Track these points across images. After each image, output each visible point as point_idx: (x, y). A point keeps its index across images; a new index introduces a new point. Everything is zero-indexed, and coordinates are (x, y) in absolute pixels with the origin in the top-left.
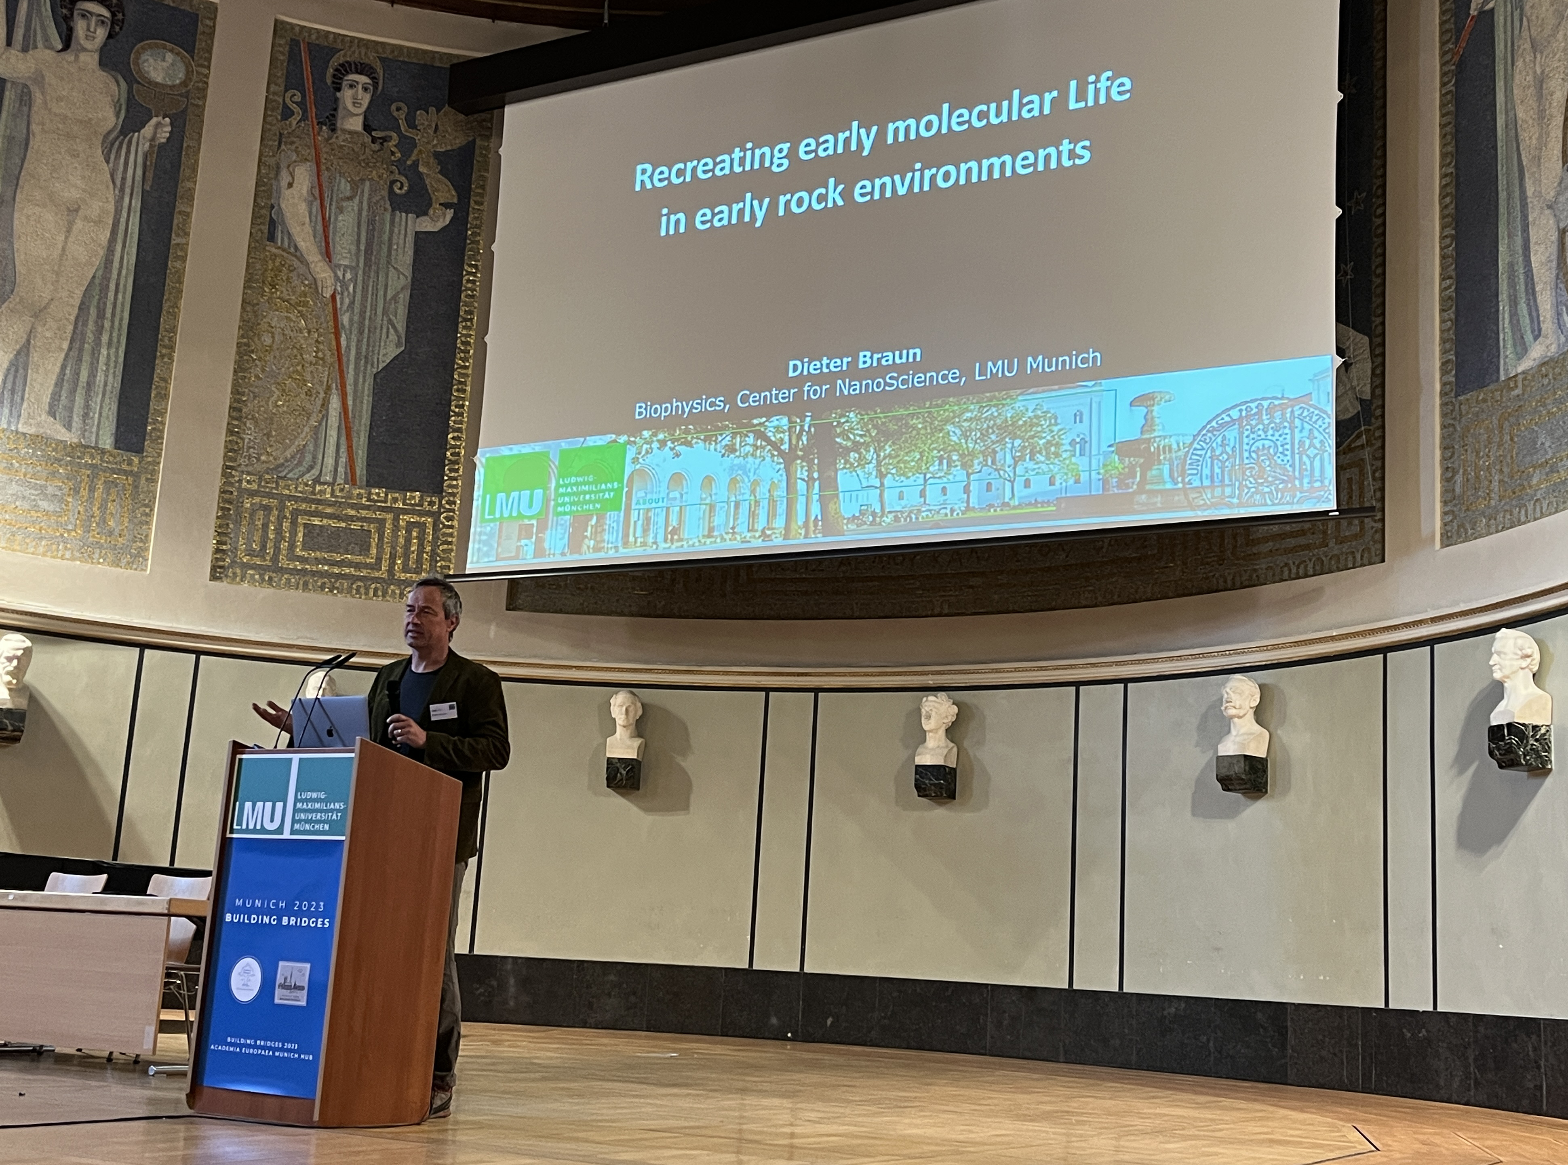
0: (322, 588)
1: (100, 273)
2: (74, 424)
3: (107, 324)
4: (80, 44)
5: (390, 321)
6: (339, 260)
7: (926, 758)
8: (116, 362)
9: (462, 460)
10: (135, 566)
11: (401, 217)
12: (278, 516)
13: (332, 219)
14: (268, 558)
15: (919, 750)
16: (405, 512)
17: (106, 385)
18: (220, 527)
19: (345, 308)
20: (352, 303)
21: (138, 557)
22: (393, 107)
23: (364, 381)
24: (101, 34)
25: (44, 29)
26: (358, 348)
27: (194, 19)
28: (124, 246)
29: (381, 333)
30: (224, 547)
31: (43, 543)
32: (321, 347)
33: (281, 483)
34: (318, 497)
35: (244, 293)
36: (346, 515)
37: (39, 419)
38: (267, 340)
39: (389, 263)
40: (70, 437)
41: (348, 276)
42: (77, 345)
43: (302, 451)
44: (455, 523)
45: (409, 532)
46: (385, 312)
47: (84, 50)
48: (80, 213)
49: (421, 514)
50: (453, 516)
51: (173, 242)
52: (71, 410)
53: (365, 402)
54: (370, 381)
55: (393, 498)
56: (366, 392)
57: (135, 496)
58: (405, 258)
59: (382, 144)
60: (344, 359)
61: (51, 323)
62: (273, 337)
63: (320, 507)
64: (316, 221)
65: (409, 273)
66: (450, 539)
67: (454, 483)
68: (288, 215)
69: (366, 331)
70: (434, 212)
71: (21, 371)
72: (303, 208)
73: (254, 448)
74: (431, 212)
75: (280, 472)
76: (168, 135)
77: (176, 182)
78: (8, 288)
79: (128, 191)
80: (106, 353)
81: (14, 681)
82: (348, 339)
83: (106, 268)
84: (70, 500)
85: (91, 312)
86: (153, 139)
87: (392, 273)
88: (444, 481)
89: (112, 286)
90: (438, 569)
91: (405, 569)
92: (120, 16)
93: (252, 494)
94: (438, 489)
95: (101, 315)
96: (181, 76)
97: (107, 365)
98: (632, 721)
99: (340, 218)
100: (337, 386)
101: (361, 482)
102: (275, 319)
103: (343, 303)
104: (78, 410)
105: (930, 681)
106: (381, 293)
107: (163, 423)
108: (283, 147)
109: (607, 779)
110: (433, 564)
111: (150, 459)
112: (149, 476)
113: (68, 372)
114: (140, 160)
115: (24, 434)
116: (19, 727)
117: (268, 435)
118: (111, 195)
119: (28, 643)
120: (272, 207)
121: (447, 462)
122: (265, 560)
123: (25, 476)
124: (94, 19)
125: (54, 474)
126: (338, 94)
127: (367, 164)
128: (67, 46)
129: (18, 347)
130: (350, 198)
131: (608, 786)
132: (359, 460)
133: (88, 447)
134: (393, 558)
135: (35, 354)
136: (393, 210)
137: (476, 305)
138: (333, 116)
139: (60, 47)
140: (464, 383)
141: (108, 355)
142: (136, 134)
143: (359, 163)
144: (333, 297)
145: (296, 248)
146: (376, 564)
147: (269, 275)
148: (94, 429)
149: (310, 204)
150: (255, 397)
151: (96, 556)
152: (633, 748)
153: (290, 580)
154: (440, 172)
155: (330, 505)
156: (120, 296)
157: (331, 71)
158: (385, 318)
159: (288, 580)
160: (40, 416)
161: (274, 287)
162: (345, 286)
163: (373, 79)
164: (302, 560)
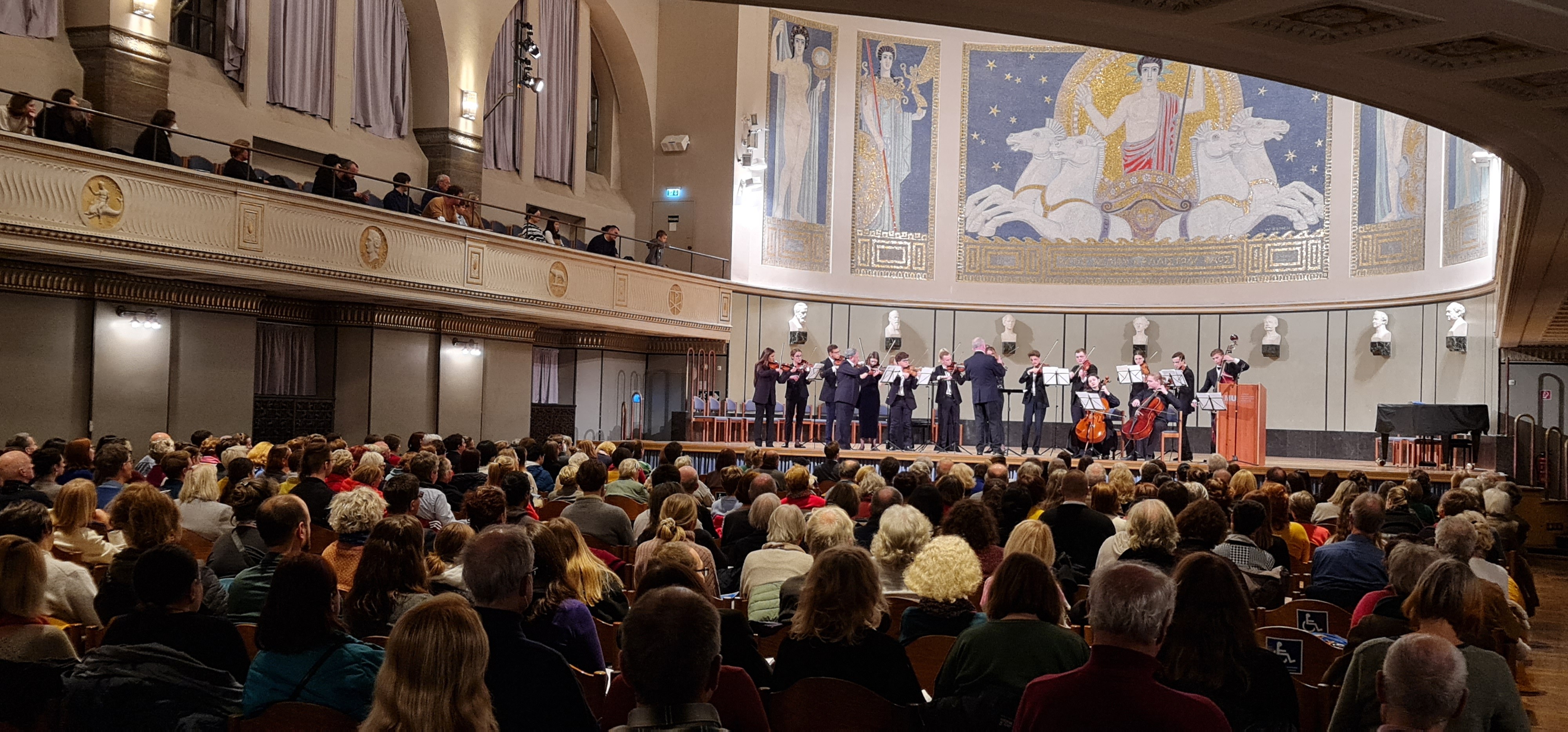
1: (808, 151)
2: (805, 215)
3: (812, 172)
5: (905, 160)
6: (885, 135)
8: (815, 187)
9: (935, 219)
10: (826, 271)
11: (906, 114)
12: (870, 246)
13: (881, 118)
14: (868, 263)
16: (915, 241)
17: (813, 196)
18: (852, 252)
19: (889, 156)
20: (891, 153)
21: (826, 267)
23: (897, 187)
25: (787, 50)
26: (894, 172)
27: (830, 35)
28: (814, 138)
29: (902, 166)
30: (854, 260)
36: (894, 244)
39: (903, 135)
40: (794, 219)
41: (889, 141)
42: (803, 182)
43: (877, 218)
44: (934, 246)
45: (917, 250)
46: (903, 156)
47: (798, 56)
48: (801, 127)
49: (921, 242)
50: (933, 243)
53: (898, 196)
54: (899, 186)
55: (910, 236)
56: (898, 192)
58: (909, 132)
59: (898, 82)
60: (889, 179)
61: (796, 174)
63: (884, 241)
64: (876, 119)
65: (911, 139)
66: (932, 252)
67: (933, 228)
68: (866, 118)
69: (897, 163)
70: (919, 111)
71: (789, 196)
72: (871, 115)
74: (917, 112)
75: (870, 227)
76: (824, 87)
77: (828, 107)
79: (814, 114)
82: (890, 169)
83: (810, 148)
85: (807, 167)
86: (820, 89)
87: (905, 139)
88: (928, 228)
89: (812, 155)
90: (929, 265)
91: (916, 265)
92: (808, 39)
93: (861, 237)
94: (926, 232)
95: (810, 168)
96: (827, 61)
97: (813, 189)
99: (884, 116)
100: (887, 189)
101: (898, 229)
103: (887, 154)
104: (805, 209)
106: (901, 148)
107: (831, 211)
108: (863, 87)
110: (927, 263)
111: (827, 226)
112: (828, 233)
113: (801, 193)
114: (817, 100)
115: (791, 221)
118: (809, 117)
120: (861, 115)
121: (929, 220)
126: (880, 61)
127: (893, 92)
130: (887, 108)
132: (897, 220)
134: (911, 261)
135: (792, 188)
136: (903, 111)
137: (937, 151)
138: (880, 72)
140: (934, 186)
141: (813, 184)
142: (815, 89)
143: (890, 92)
144: (884, 151)
145: (870, 133)
146: (905, 264)
148: (811, 216)
149: (873, 111)
152: (1014, 338)
153: (876, 272)
156: (815, 159)
157: (877, 51)
158: (903, 159)
160: (795, 213)
162: (887, 145)
163: (893, 54)
164: (880, 264)
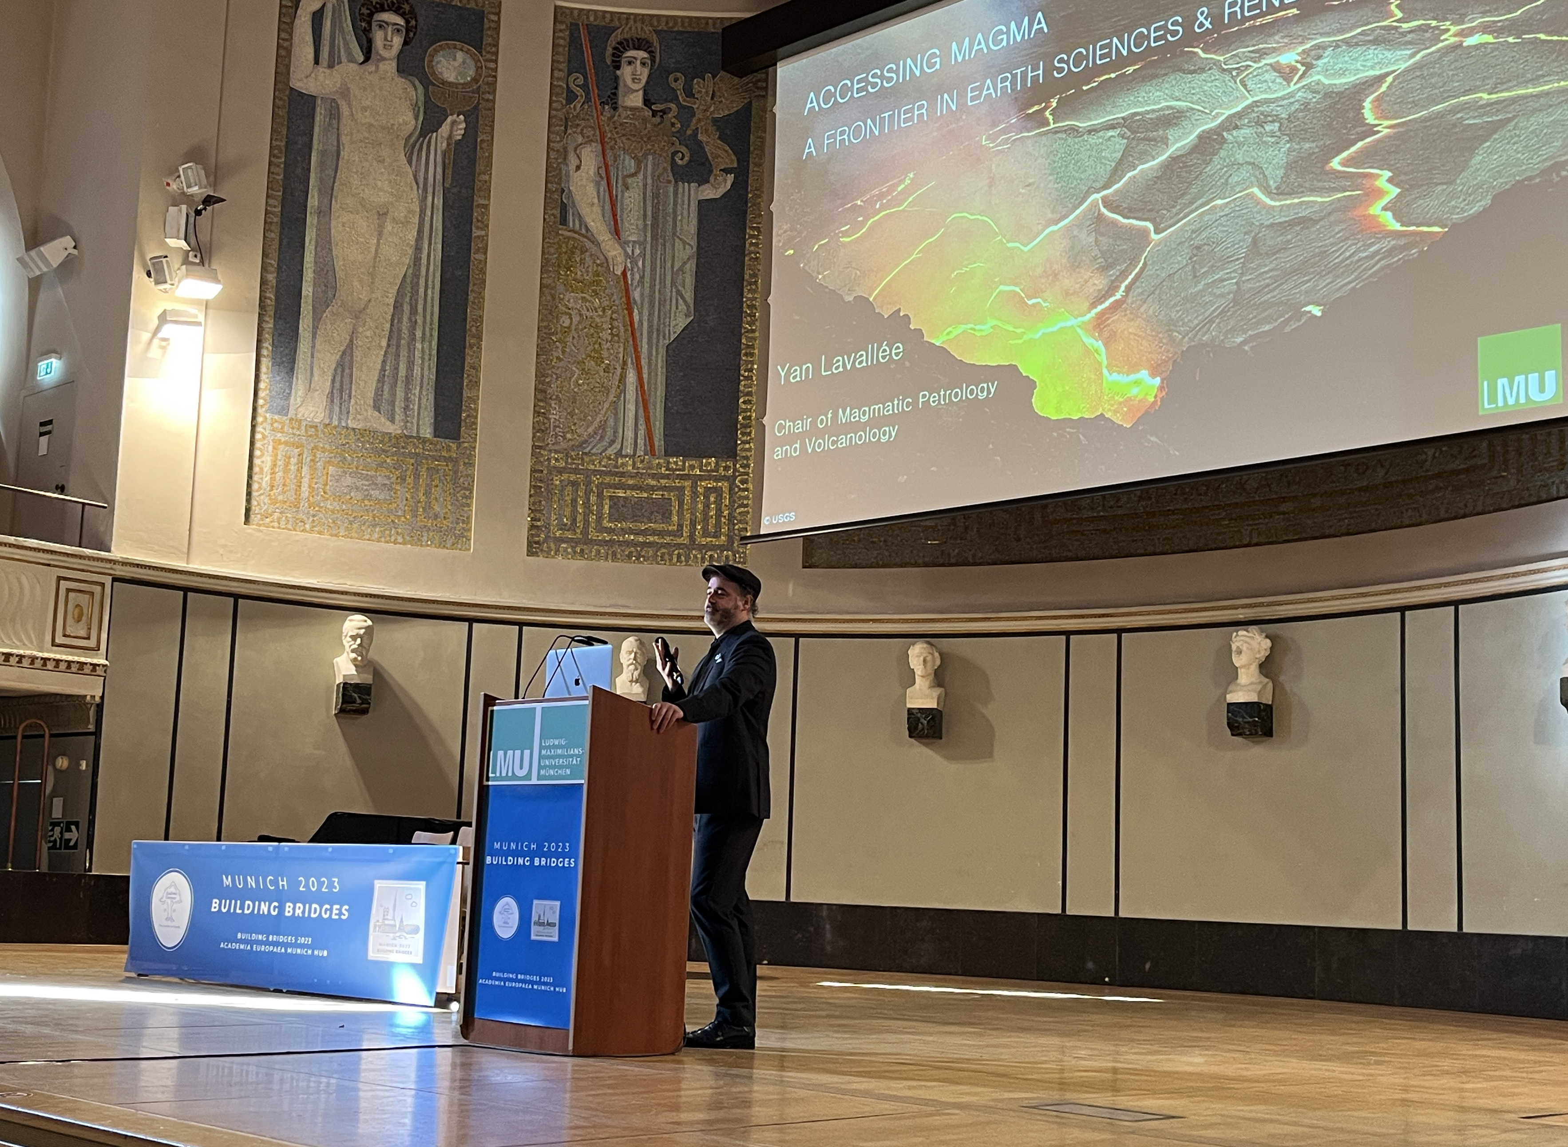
0: (629, 556)
1: (410, 271)
2: (397, 417)
3: (420, 321)
4: (380, 55)
5: (679, 293)
6: (629, 236)
7: (1238, 696)
8: (430, 355)
9: (753, 422)
10: (459, 546)
11: (684, 188)
12: (586, 490)
13: (619, 198)
14: (578, 531)
15: (1230, 688)
16: (701, 478)
17: (422, 376)
18: (534, 504)
19: (635, 283)
20: (642, 277)
21: (462, 537)
22: (671, 78)
23: (657, 354)
24: (397, 41)
25: (346, 44)
26: (650, 321)
27: (480, 16)
28: (430, 244)
29: (671, 305)
30: (539, 523)
31: (377, 529)
32: (615, 323)
33: (586, 459)
34: (621, 469)
35: (541, 278)
36: (647, 485)
37: (365, 414)
38: (565, 321)
39: (674, 234)
40: (394, 429)
41: (637, 252)
42: (394, 342)
43: (603, 426)
44: (750, 486)
45: (707, 497)
46: (673, 283)
47: (383, 59)
48: (388, 217)
49: (717, 479)
50: (747, 479)
51: (474, 235)
52: (392, 403)
53: (659, 374)
54: (663, 352)
55: (690, 466)
56: (659, 365)
57: (455, 481)
58: (689, 226)
59: (662, 117)
60: (638, 335)
61: (370, 323)
62: (571, 319)
63: (624, 480)
64: (604, 201)
65: (693, 243)
66: (745, 502)
67: (747, 446)
68: (577, 197)
69: (657, 303)
70: (716, 179)
71: (347, 371)
72: (591, 189)
73: (559, 427)
74: (712, 179)
75: (585, 448)
76: (462, 132)
77: (473, 175)
78: (330, 294)
79: (430, 190)
80: (420, 347)
81: (359, 658)
82: (640, 313)
83: (415, 265)
84: (398, 487)
85: (405, 309)
86: (450, 137)
87: (678, 244)
88: (736, 445)
89: (422, 282)
90: (736, 532)
91: (705, 533)
92: (413, 23)
93: (561, 471)
94: (733, 454)
95: (414, 311)
96: (472, 72)
97: (423, 359)
98: (930, 670)
99: (626, 194)
100: (632, 360)
101: (660, 451)
102: (571, 299)
103: (634, 278)
104: (399, 403)
105: (1241, 615)
106: (669, 265)
107: (476, 410)
108: (569, 131)
109: (909, 729)
110: (731, 527)
111: (466, 445)
112: (467, 461)
113: (388, 368)
114: (439, 159)
115: (354, 429)
116: (366, 700)
117: (572, 414)
118: (414, 195)
119: (370, 623)
120: (563, 191)
121: (739, 426)
122: (576, 533)
123: (357, 468)
124: (390, 29)
125: (381, 465)
126: (618, 72)
127: (649, 138)
128: (367, 59)
129: (342, 348)
130: (634, 175)
131: (910, 737)
132: (657, 431)
133: (411, 437)
134: (693, 524)
135: (358, 353)
136: (676, 182)
137: (759, 267)
138: (615, 94)
139: (362, 59)
140: (752, 347)
141: (423, 348)
142: (435, 134)
143: (642, 138)
144: (624, 273)
145: (587, 230)
146: (678, 530)
147: (565, 257)
148: (415, 421)
149: (598, 184)
150: (557, 379)
151: (425, 538)
152: (932, 698)
153: (599, 551)
154: (719, 138)
155: (632, 477)
156: (429, 292)
157: (610, 51)
158: (674, 290)
159: (598, 552)
160: (366, 410)
161: (568, 269)
162: (634, 262)
163: (650, 52)
164: (610, 531)
